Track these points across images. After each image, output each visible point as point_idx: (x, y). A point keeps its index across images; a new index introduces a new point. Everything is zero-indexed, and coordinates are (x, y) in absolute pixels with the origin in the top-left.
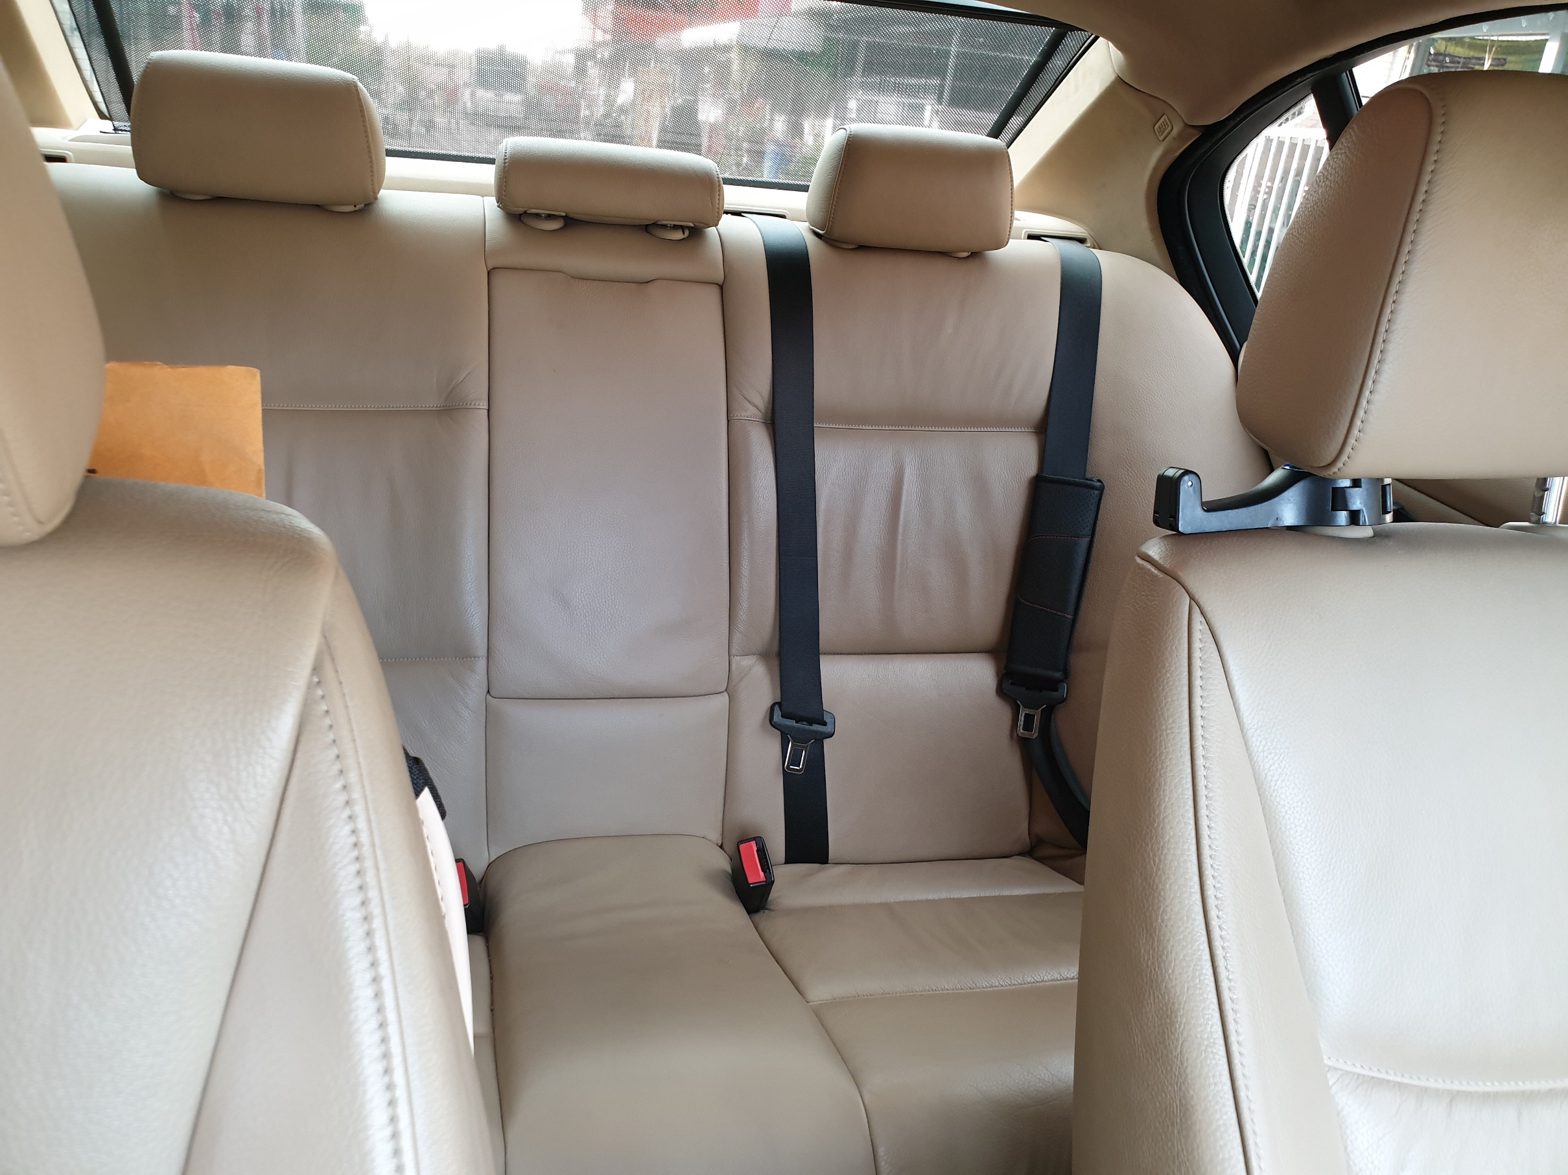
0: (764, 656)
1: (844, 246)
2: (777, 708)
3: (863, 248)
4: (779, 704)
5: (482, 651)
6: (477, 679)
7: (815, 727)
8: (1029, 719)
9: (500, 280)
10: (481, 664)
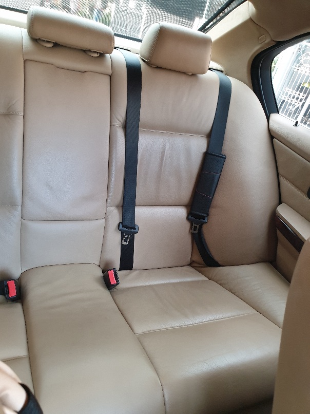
0: (117, 207)
1: (153, 66)
2: (121, 224)
3: (158, 67)
4: (122, 223)
5: (20, 203)
6: (18, 213)
7: (133, 230)
8: (195, 228)
9: (29, 64)
10: (20, 208)
